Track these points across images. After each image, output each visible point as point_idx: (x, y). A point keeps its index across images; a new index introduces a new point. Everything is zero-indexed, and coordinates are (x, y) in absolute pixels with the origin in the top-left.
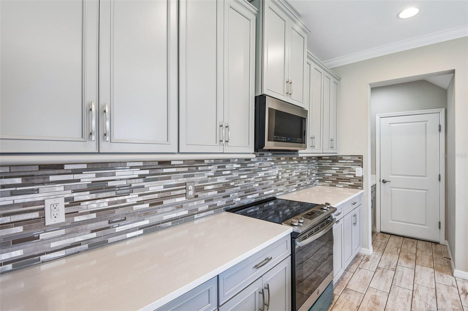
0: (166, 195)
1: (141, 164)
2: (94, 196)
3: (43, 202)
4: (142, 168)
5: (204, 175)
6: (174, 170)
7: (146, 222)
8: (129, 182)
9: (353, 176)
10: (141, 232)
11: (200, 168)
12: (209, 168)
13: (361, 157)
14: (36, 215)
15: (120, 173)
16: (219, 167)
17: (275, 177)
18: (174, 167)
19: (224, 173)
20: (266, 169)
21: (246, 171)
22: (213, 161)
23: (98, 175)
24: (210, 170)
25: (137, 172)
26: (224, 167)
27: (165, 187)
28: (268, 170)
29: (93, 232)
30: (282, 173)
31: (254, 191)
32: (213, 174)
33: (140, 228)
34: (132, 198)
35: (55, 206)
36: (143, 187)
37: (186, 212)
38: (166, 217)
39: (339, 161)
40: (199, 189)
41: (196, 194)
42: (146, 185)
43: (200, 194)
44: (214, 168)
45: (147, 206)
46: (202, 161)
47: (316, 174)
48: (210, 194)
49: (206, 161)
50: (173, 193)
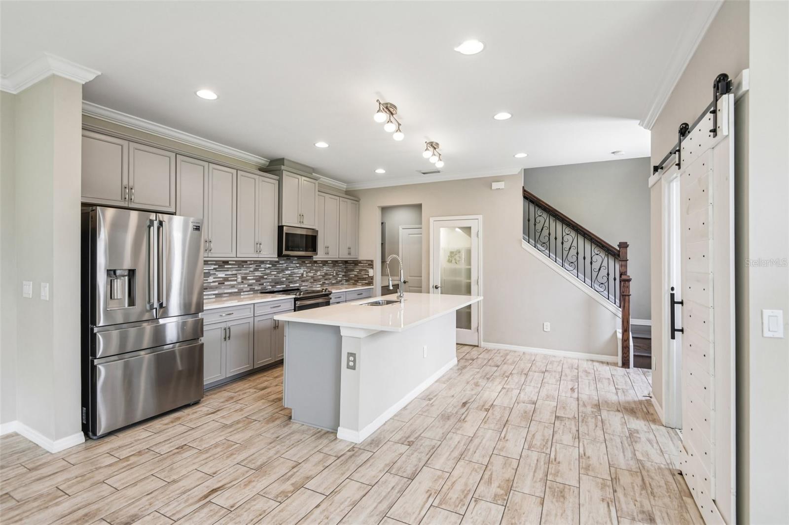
0: (226, 279)
4: (215, 265)
5: (247, 270)
6: (230, 266)
7: (216, 292)
8: (210, 271)
9: (367, 276)
10: (214, 296)
11: (244, 266)
12: (250, 266)
13: (372, 261)
16: (256, 266)
17: (300, 275)
18: (230, 264)
19: (260, 270)
20: (292, 269)
21: (275, 269)
22: (253, 262)
24: (251, 267)
25: (212, 267)
26: (260, 266)
27: (226, 275)
28: (293, 270)
30: (307, 273)
31: (282, 283)
32: (252, 270)
33: (214, 294)
34: (210, 279)
36: (215, 274)
37: (236, 290)
38: (226, 291)
39: (359, 265)
40: (244, 278)
41: (243, 281)
42: (217, 273)
43: (245, 281)
44: (253, 267)
45: (217, 284)
46: (246, 262)
47: (343, 276)
48: (250, 281)
49: (248, 262)
50: (229, 279)
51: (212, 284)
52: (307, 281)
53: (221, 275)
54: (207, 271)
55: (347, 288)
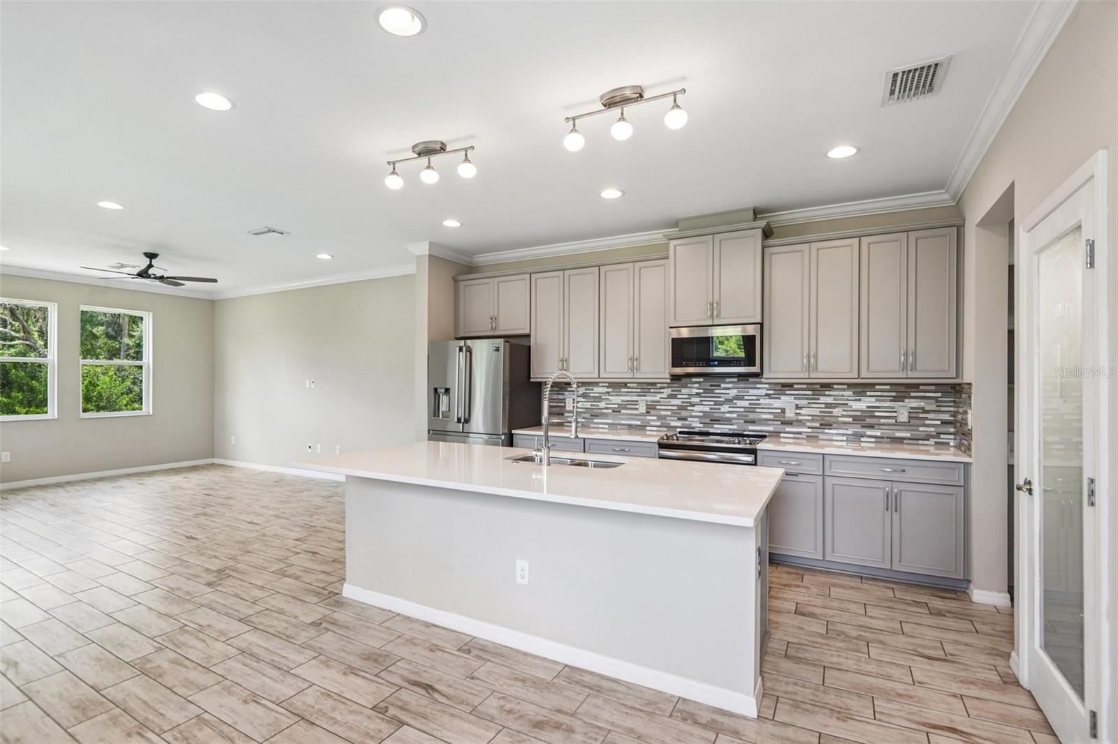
0: (623, 406)
1: (607, 385)
2: (584, 400)
3: (565, 399)
4: (607, 387)
5: (656, 396)
6: (629, 390)
7: (610, 421)
8: (601, 395)
10: (607, 426)
11: (652, 390)
12: (662, 390)
14: (563, 404)
15: (597, 389)
16: (672, 391)
17: (779, 411)
18: (629, 387)
19: (679, 396)
20: (755, 398)
23: (586, 390)
24: (663, 393)
25: (605, 390)
26: (680, 391)
27: (623, 401)
28: (759, 400)
29: (583, 418)
31: (727, 421)
32: (665, 396)
33: (606, 424)
34: (602, 405)
35: (569, 402)
36: (608, 399)
37: (639, 423)
38: (623, 422)
39: (962, 395)
40: (650, 408)
41: (649, 410)
42: (610, 397)
43: (652, 412)
44: (666, 392)
45: (611, 411)
46: (654, 384)
47: (944, 423)
48: (663, 413)
49: (658, 385)
50: (628, 406)
51: (604, 411)
52: (800, 423)
53: (617, 400)
54: (598, 395)
55: (955, 455)
